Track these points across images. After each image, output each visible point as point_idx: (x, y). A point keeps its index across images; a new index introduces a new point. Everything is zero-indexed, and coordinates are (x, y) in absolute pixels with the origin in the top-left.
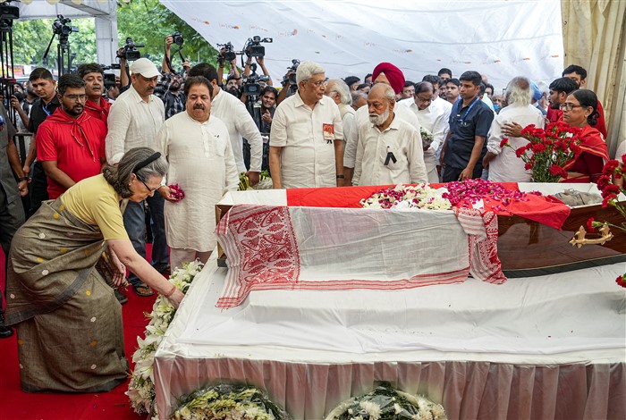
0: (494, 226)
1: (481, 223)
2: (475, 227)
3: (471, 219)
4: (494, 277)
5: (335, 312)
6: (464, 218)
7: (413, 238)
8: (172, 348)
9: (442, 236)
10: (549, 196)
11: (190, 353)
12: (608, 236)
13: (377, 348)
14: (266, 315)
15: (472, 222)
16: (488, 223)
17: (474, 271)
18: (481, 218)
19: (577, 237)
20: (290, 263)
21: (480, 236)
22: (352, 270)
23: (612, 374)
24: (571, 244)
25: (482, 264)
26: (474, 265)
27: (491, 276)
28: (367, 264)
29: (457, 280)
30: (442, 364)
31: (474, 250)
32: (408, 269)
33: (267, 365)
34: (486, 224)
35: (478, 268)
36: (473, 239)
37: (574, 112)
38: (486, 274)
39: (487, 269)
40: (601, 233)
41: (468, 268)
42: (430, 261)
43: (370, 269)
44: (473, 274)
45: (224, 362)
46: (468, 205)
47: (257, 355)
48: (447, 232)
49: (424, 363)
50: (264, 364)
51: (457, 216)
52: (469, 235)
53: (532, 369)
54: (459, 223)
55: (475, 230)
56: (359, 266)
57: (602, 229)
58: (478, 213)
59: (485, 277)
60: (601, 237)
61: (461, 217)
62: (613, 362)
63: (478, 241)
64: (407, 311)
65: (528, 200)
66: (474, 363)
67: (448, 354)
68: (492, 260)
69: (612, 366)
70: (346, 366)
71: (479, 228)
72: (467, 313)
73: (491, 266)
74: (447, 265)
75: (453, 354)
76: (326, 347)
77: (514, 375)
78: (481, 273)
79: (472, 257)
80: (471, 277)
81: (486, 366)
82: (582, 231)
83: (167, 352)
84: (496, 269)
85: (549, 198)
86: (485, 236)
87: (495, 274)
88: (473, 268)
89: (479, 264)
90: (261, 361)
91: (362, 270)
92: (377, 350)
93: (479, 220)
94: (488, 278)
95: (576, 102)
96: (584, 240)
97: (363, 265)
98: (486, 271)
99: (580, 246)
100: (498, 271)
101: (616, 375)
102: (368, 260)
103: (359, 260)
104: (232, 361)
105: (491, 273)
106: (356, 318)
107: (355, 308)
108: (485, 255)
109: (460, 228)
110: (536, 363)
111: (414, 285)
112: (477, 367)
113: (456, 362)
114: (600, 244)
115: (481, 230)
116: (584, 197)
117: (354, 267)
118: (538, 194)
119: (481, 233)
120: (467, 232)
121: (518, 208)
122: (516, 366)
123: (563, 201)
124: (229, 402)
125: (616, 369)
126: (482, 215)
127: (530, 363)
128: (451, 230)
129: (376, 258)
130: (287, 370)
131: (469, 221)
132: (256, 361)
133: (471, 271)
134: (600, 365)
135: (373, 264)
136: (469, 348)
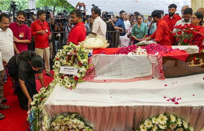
0: (161, 60)
1: (156, 59)
2: (154, 61)
3: (153, 58)
4: (161, 78)
5: (105, 90)
6: (151, 58)
7: (133, 64)
8: (50, 102)
9: (143, 64)
10: (182, 50)
11: (56, 103)
12: (202, 64)
13: (119, 101)
14: (82, 91)
15: (153, 59)
16: (159, 59)
17: (154, 76)
18: (156, 57)
19: (191, 64)
20: (92, 74)
21: (156, 64)
22: (112, 76)
23: (199, 110)
24: (189, 67)
25: (157, 73)
26: (154, 74)
27: (160, 78)
28: (117, 73)
29: (149, 79)
30: (141, 106)
31: (154, 69)
32: (131, 75)
33: (82, 107)
34: (158, 60)
35: (156, 75)
36: (154, 65)
37: (195, 20)
38: (159, 77)
39: (159, 75)
40: (200, 62)
41: (152, 75)
42: (139, 72)
43: (118, 75)
44: (154, 77)
45: (67, 106)
46: (152, 53)
47: (78, 104)
48: (145, 62)
49: (135, 106)
50: (81, 107)
51: (148, 57)
52: (152, 63)
53: (172, 108)
54: (149, 59)
55: (154, 62)
56: (114, 74)
57: (200, 61)
58: (156, 56)
59: (158, 78)
60: (200, 64)
61: (150, 57)
62: (200, 106)
63: (155, 66)
64: (130, 89)
65: (174, 51)
66: (152, 106)
67: (143, 103)
68: (161, 72)
69: (199, 107)
70: (108, 107)
71: (156, 61)
72: (151, 90)
73: (160, 74)
74: (145, 74)
75: (145, 103)
76: (102, 101)
77: (165, 110)
78: (157, 77)
79: (154, 71)
80: (153, 78)
81: (156, 107)
82: (193, 62)
83: (48, 103)
84: (162, 75)
85: (182, 51)
86: (158, 64)
87: (162, 77)
88: (154, 75)
89: (156, 74)
90: (80, 106)
91: (115, 75)
92: (119, 102)
93: (156, 58)
94: (159, 78)
95: (195, 17)
96: (193, 65)
97: (116, 74)
98: (159, 76)
99: (192, 67)
100: (163, 76)
101: (201, 110)
102: (118, 72)
103: (114, 72)
104: (70, 106)
105: (160, 76)
106: (113, 92)
107: (112, 88)
108: (158, 70)
109: (149, 61)
110: (173, 106)
111: (133, 81)
112: (153, 107)
113: (146, 106)
114: (199, 66)
115: (156, 62)
116: (194, 50)
117: (112, 74)
118: (178, 49)
119: (157, 63)
120: (152, 62)
121: (171, 54)
122: (166, 107)
123: (187, 52)
124: (68, 119)
125: (201, 108)
126: (157, 57)
127: (171, 106)
128: (146, 62)
129: (120, 71)
130: (89, 108)
131: (152, 59)
132: (78, 106)
133: (153, 76)
134: (195, 107)
135: (119, 73)
136: (151, 101)
